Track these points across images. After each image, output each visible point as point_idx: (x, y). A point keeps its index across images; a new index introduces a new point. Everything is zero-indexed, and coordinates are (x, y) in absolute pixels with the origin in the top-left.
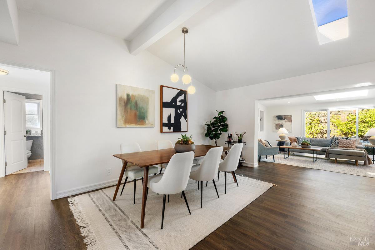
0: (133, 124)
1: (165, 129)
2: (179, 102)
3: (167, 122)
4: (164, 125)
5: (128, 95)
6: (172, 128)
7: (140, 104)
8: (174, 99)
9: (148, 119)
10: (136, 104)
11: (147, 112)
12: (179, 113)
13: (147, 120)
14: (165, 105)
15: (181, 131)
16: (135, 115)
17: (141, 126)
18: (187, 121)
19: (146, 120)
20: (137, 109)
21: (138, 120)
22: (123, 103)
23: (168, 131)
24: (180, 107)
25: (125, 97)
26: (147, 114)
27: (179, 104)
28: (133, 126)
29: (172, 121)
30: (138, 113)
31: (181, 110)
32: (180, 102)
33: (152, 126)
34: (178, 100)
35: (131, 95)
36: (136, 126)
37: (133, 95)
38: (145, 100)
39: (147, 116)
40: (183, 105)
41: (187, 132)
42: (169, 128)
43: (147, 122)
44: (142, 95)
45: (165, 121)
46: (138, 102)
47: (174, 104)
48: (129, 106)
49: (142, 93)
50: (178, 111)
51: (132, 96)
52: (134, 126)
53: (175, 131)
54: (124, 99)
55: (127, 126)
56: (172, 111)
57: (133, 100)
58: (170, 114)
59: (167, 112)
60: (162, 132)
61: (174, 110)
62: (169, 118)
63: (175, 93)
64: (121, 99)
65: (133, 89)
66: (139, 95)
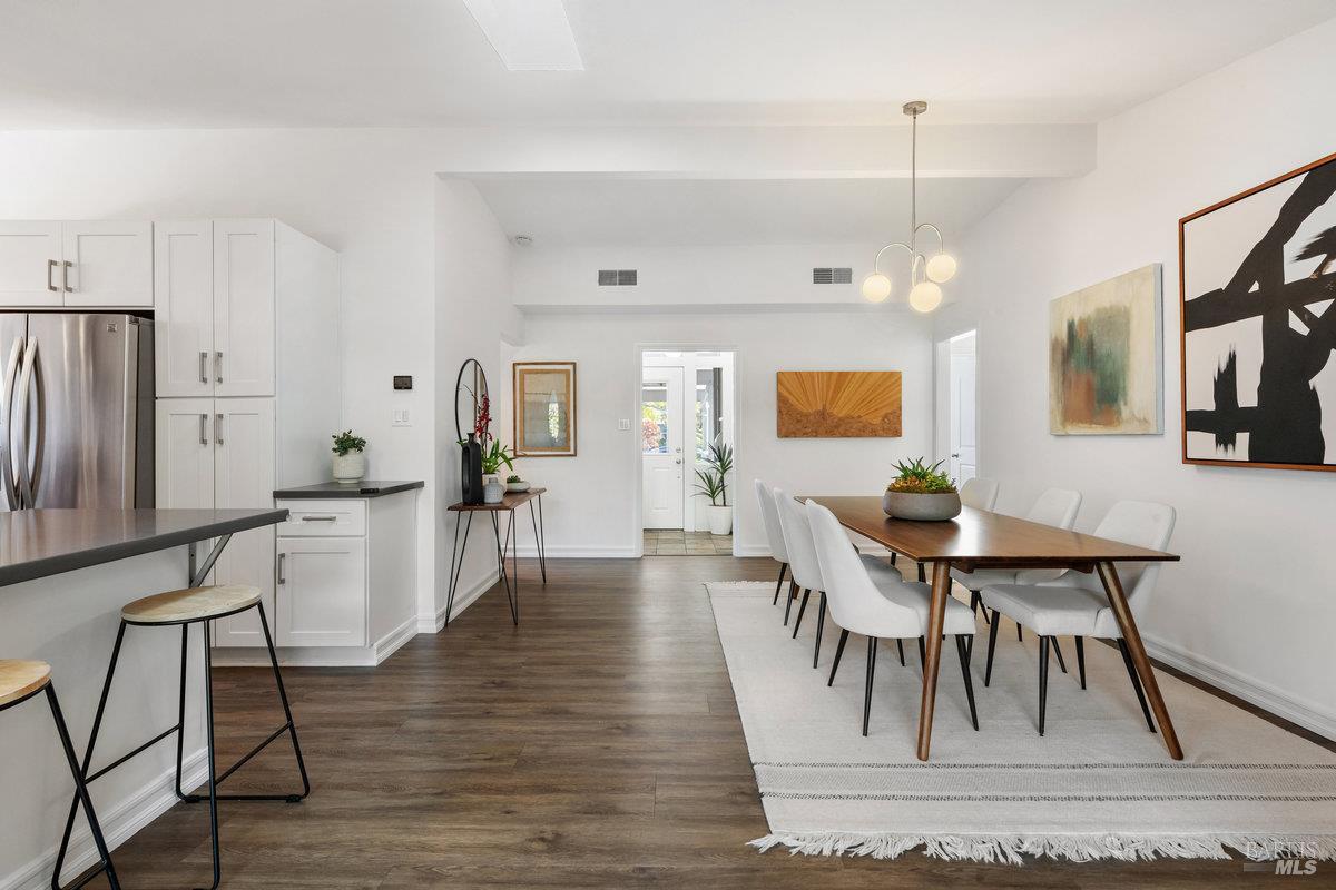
0: (1082, 422)
1: (1204, 443)
2: (1301, 257)
3: (1211, 406)
4: (1193, 421)
5: (1071, 326)
6: (1243, 439)
7: (1103, 346)
8: (1266, 256)
9: (1128, 399)
10: (1091, 345)
11: (1123, 370)
12: (1304, 330)
13: (1126, 404)
14: (1202, 313)
15: (1321, 464)
16: (1089, 385)
19: (1123, 407)
20: (1093, 368)
21: (1096, 405)
22: (1059, 357)
23: (1220, 454)
24: (1312, 289)
25: (1064, 335)
26: (1124, 380)
27: (1296, 270)
28: (1082, 432)
29: (1247, 396)
30: (1096, 380)
31: (1318, 308)
32: (1309, 252)
33: (1153, 433)
34: (1292, 248)
35: (1077, 319)
36: (1090, 432)
37: (1083, 317)
38: (1118, 322)
39: (1124, 388)
42: (1226, 439)
43: (1125, 413)
44: (1108, 305)
45: (1204, 400)
46: (1096, 340)
47: (1255, 287)
48: (1073, 364)
49: (1106, 300)
50: (1296, 324)
51: (1082, 322)
52: (1084, 429)
53: (1259, 457)
54: (1063, 341)
55: (1071, 430)
56: (1245, 339)
57: (1082, 338)
58: (1232, 360)
59: (1212, 345)
60: (1186, 460)
61: (1255, 324)
62: (1226, 382)
63: (1265, 212)
64: (1055, 344)
65: (1082, 296)
66: (1098, 311)
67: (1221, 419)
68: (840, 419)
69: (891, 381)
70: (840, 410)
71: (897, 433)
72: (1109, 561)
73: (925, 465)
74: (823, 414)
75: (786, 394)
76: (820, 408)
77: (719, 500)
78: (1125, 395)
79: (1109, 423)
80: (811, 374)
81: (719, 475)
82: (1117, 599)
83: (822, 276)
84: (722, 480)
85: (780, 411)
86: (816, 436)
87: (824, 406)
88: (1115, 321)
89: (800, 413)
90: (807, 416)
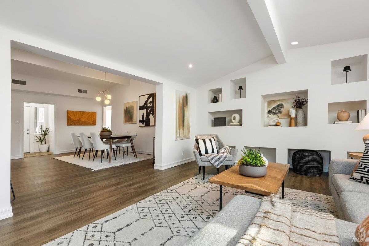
4: (140, 121)
5: (127, 107)
6: (144, 123)
7: (131, 111)
8: (146, 103)
10: (129, 111)
12: (149, 111)
14: (141, 108)
15: (150, 125)
16: (129, 117)
17: (130, 123)
18: (154, 118)
20: (129, 114)
21: (130, 119)
22: (125, 112)
23: (142, 125)
24: (150, 107)
26: (133, 116)
27: (149, 105)
28: (128, 123)
29: (145, 119)
31: (150, 109)
32: (149, 103)
33: (135, 123)
40: (151, 105)
41: (155, 126)
43: (133, 120)
44: (131, 105)
45: (141, 119)
47: (145, 106)
48: (127, 113)
49: (131, 104)
53: (146, 125)
54: (125, 110)
55: (126, 123)
56: (144, 111)
57: (128, 109)
58: (143, 114)
59: (142, 112)
60: (139, 126)
62: (143, 116)
63: (146, 98)
65: (128, 103)
66: (130, 106)
67: (142, 121)
68: (83, 122)
69: (94, 114)
70: (83, 120)
71: (95, 125)
72: (130, 136)
73: (106, 128)
74: (79, 120)
75: (69, 115)
76: (78, 119)
77: (43, 143)
78: (133, 118)
79: (131, 122)
80: (76, 112)
81: (43, 137)
82: (131, 142)
83: (80, 91)
84: (45, 137)
85: (68, 120)
86: (77, 125)
87: (79, 119)
88: (132, 107)
89: (73, 120)
90: (75, 121)
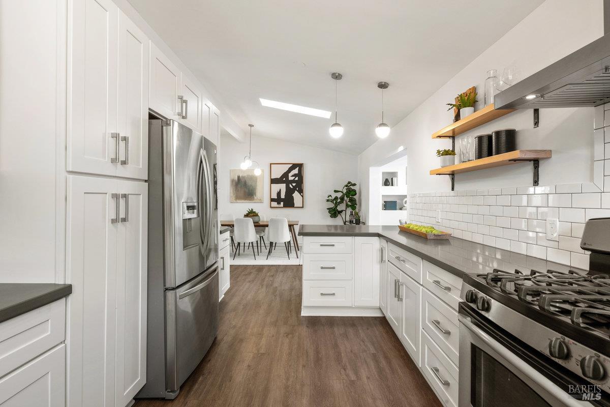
1: (274, 204)
3: (276, 198)
4: (272, 200)
5: (239, 177)
6: (282, 203)
7: (249, 183)
8: (286, 175)
10: (245, 183)
11: (255, 189)
13: (256, 196)
14: (274, 181)
15: (294, 207)
16: (245, 192)
17: (248, 201)
18: (302, 196)
20: (246, 188)
21: (247, 196)
22: (235, 184)
23: (278, 206)
24: (293, 181)
25: (236, 178)
26: (255, 191)
27: (291, 178)
29: (283, 196)
30: (247, 191)
31: (294, 184)
32: (292, 176)
33: (261, 201)
34: (290, 175)
35: (241, 176)
37: (243, 176)
38: (254, 179)
40: (297, 179)
41: (303, 207)
42: (279, 203)
43: (255, 198)
45: (275, 196)
46: (247, 181)
47: (284, 179)
48: (239, 186)
50: (291, 186)
52: (243, 201)
53: (285, 206)
54: (236, 180)
55: (238, 201)
56: (283, 187)
57: (242, 180)
58: (280, 190)
59: (276, 187)
60: (271, 207)
61: (284, 185)
62: (279, 194)
63: (286, 168)
64: (233, 181)
65: (242, 171)
66: (248, 176)
67: (278, 200)
78: (255, 194)
79: (251, 200)
88: (252, 178)
